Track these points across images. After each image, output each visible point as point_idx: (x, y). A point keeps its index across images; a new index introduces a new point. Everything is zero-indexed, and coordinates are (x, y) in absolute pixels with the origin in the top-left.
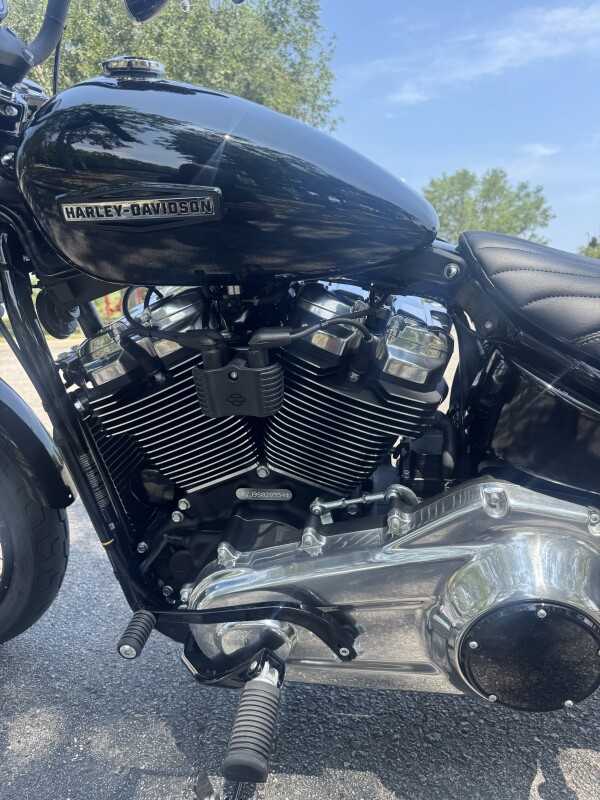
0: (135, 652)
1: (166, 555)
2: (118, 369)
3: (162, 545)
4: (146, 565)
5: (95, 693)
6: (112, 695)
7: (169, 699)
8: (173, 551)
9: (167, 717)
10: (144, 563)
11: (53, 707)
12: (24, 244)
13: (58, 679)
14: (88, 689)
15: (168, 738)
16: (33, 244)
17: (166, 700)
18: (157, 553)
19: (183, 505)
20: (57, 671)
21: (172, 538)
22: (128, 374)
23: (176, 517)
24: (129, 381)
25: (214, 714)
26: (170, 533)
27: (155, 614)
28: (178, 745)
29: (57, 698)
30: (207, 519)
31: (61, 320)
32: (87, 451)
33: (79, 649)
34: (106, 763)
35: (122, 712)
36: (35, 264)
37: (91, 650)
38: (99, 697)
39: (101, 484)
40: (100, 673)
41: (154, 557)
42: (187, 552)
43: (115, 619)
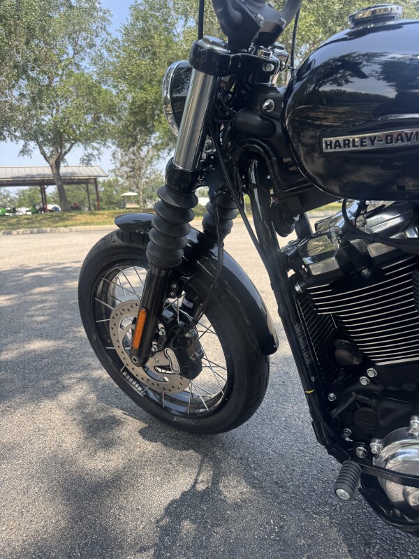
0: (349, 496)
1: (352, 409)
2: (333, 263)
3: (351, 400)
4: (336, 412)
5: (282, 487)
6: (294, 493)
7: (338, 509)
8: (358, 407)
9: (338, 524)
10: (335, 410)
11: (253, 490)
12: (270, 168)
13: (256, 470)
14: (276, 483)
15: (341, 544)
16: (276, 168)
17: (335, 509)
18: (346, 406)
19: (371, 373)
20: (254, 463)
21: (360, 397)
22: (341, 268)
23: (364, 381)
24: (341, 274)
25: (376, 533)
26: (358, 392)
27: (362, 467)
28: (350, 551)
29: (256, 483)
30: (390, 388)
31: (286, 223)
32: (299, 322)
33: (267, 449)
34: (296, 548)
35: (303, 509)
36: (275, 182)
37: (275, 452)
38: (285, 492)
39: (306, 347)
40: (284, 472)
41: (344, 408)
42: (371, 410)
43: (290, 432)
